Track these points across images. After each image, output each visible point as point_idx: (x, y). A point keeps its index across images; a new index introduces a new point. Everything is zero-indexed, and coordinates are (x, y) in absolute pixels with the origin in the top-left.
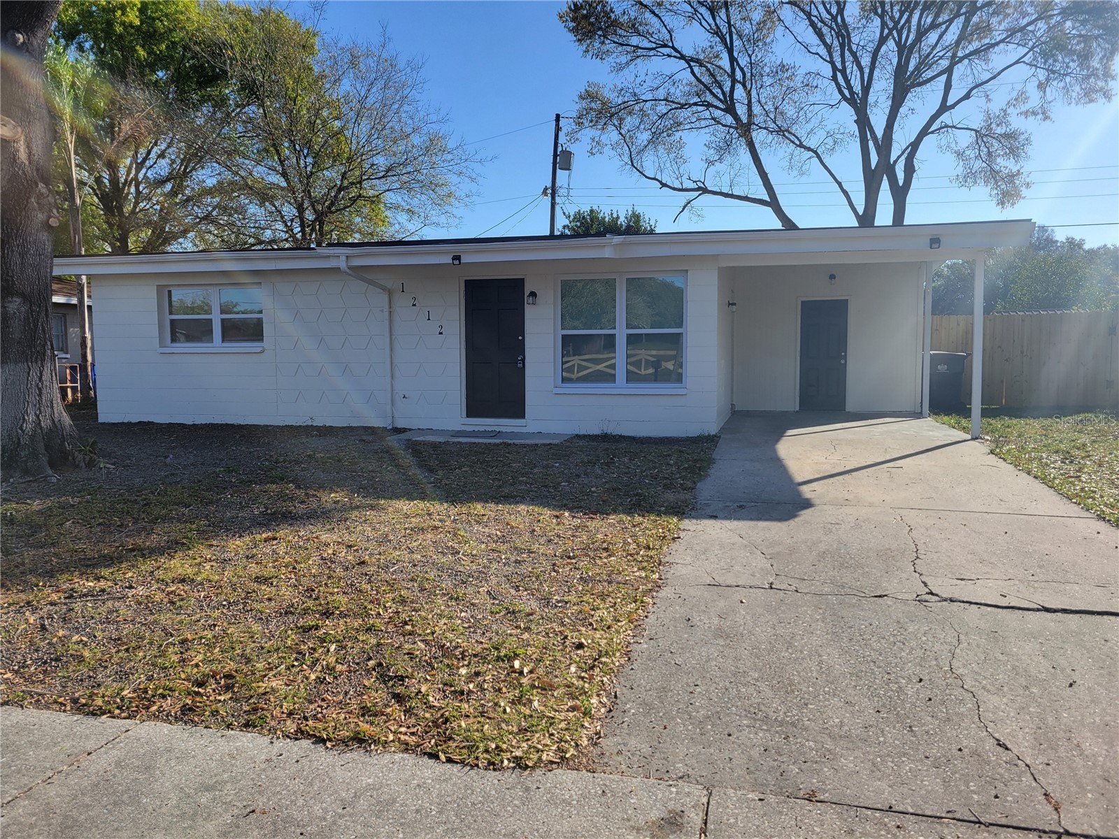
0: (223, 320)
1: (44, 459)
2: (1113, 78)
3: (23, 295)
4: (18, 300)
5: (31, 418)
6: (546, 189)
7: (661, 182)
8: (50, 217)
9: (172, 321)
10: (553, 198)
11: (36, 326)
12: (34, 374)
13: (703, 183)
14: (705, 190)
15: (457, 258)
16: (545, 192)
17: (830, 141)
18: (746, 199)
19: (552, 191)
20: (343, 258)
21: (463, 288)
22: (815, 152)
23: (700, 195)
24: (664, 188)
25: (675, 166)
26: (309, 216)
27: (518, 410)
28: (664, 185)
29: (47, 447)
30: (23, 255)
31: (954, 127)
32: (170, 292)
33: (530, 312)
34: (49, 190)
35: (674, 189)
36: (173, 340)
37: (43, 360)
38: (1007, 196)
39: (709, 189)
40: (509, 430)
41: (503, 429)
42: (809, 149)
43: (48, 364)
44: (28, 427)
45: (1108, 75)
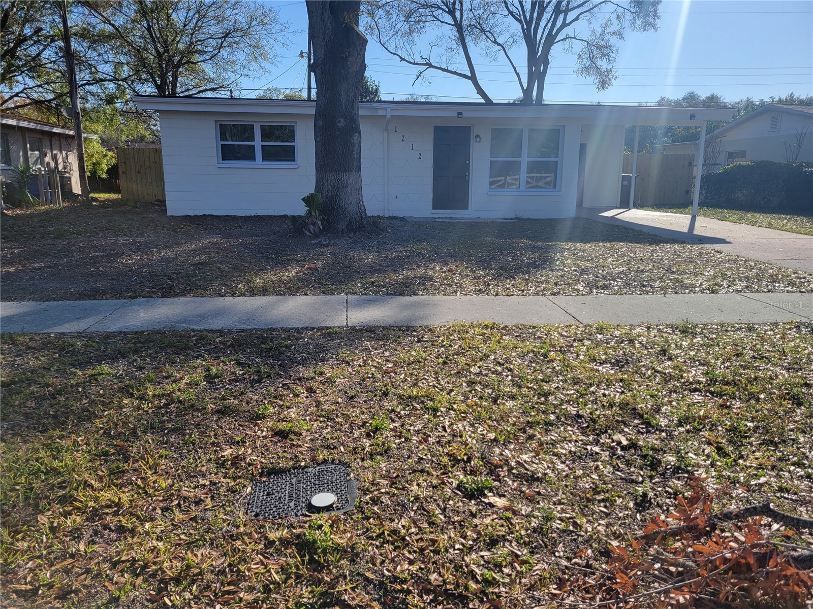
0: (262, 146)
2: (659, 18)
7: (400, 57)
9: (222, 146)
13: (429, 60)
14: (430, 65)
15: (460, 114)
16: (301, 55)
17: (511, 40)
18: (455, 73)
20: (389, 110)
21: (433, 131)
22: (502, 47)
23: (428, 68)
24: (403, 62)
25: (408, 47)
27: (463, 205)
28: (403, 59)
31: (575, 38)
35: (410, 63)
36: (223, 158)
38: (604, 84)
39: (433, 64)
40: (461, 216)
41: (457, 216)
42: (499, 44)
45: (656, 15)
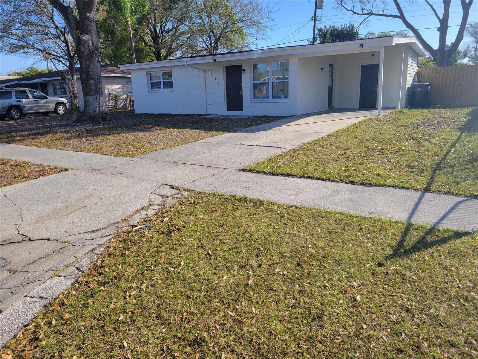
0: (163, 82)
1: (101, 119)
3: (94, 79)
4: (93, 80)
5: (98, 109)
6: (313, 17)
7: (353, 12)
8: (99, 59)
9: (151, 82)
10: (315, 22)
11: (97, 86)
12: (98, 98)
13: (371, 11)
14: (372, 14)
15: (215, 60)
16: (312, 19)
18: (391, 16)
19: (314, 19)
20: (185, 62)
21: (225, 69)
23: (369, 16)
24: (355, 14)
26: (213, 39)
27: (241, 109)
28: (354, 13)
29: (102, 116)
30: (93, 69)
32: (150, 74)
33: (243, 76)
34: (98, 52)
35: (359, 14)
36: (152, 88)
37: (99, 95)
39: (374, 13)
40: (238, 114)
41: (236, 114)
43: (101, 96)
44: (97, 111)
